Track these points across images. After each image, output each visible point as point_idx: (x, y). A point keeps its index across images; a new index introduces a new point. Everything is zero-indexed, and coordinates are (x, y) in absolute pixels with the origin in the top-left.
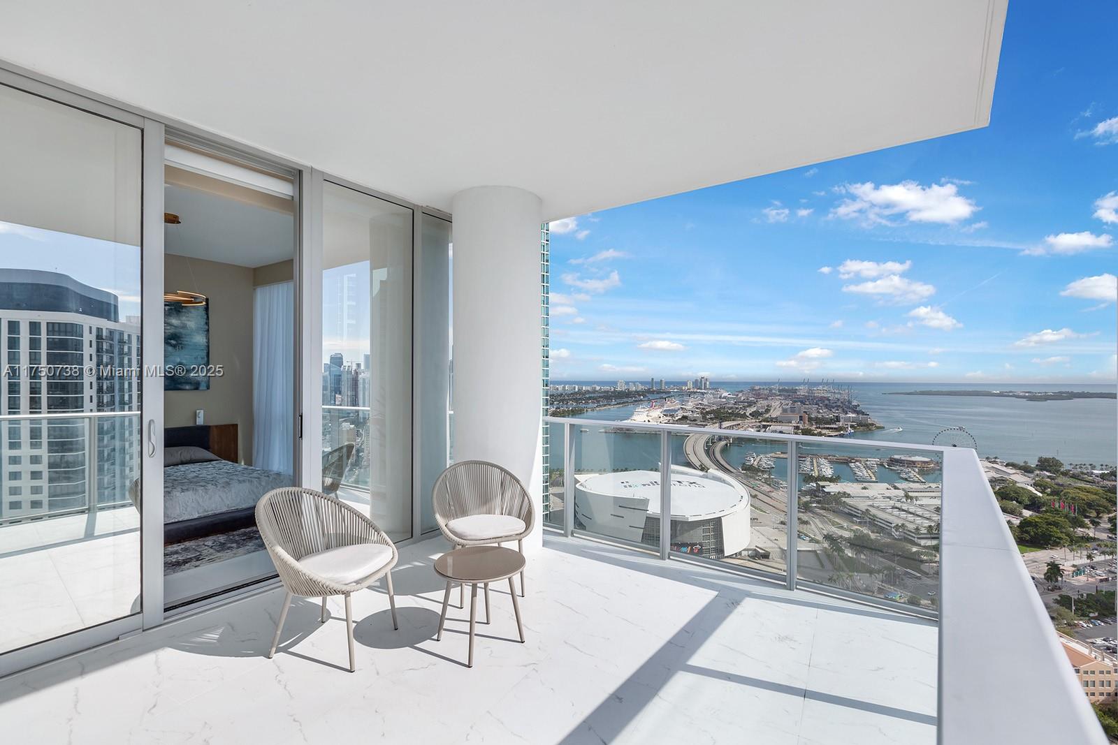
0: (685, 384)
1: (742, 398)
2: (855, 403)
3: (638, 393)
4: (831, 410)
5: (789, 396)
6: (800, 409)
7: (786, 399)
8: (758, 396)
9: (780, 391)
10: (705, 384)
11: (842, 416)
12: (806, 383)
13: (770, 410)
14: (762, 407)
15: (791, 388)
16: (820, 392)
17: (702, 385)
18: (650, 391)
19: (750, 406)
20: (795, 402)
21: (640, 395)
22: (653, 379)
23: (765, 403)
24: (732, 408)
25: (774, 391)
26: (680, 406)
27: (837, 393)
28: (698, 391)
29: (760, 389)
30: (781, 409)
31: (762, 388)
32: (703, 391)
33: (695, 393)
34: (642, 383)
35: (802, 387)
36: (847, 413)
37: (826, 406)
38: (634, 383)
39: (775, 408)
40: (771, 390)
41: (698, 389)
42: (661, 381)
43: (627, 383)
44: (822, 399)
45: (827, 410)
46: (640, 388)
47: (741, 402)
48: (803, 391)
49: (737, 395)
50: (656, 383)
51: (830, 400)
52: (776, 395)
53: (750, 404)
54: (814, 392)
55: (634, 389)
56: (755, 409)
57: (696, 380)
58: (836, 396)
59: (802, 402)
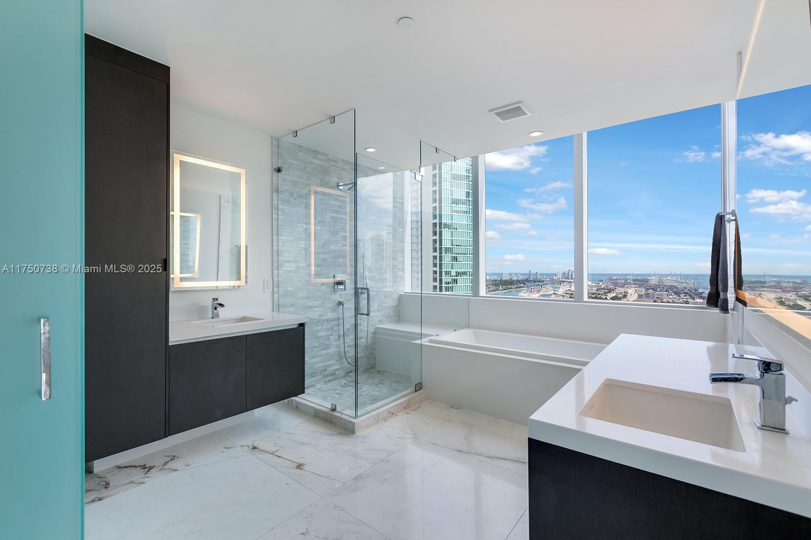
0: (556, 275)
1: (603, 286)
2: (701, 291)
3: (518, 281)
4: (680, 296)
5: (642, 284)
6: (653, 295)
7: (640, 287)
8: (616, 284)
9: (634, 280)
10: (572, 275)
11: (690, 300)
12: (657, 275)
13: (627, 296)
14: (621, 293)
15: (643, 278)
16: (668, 282)
17: (569, 276)
18: (527, 280)
19: (610, 292)
20: (648, 289)
21: (521, 283)
22: (530, 271)
23: (622, 290)
24: (595, 294)
25: (629, 281)
26: (553, 292)
27: (684, 282)
28: (566, 280)
29: (617, 279)
30: (637, 294)
31: (618, 278)
32: (570, 280)
33: (564, 282)
34: (522, 274)
35: (653, 278)
36: (694, 299)
37: (676, 293)
38: (516, 274)
39: (631, 295)
40: (626, 280)
41: (566, 279)
42: (537, 273)
43: (510, 274)
44: (671, 287)
45: (676, 296)
46: (521, 278)
47: (602, 289)
48: (654, 281)
49: (599, 284)
50: (533, 274)
51: (678, 288)
52: (630, 283)
53: (610, 291)
54: (663, 281)
55: (516, 278)
56: (614, 295)
57: (564, 272)
58: (683, 285)
59: (654, 290)
